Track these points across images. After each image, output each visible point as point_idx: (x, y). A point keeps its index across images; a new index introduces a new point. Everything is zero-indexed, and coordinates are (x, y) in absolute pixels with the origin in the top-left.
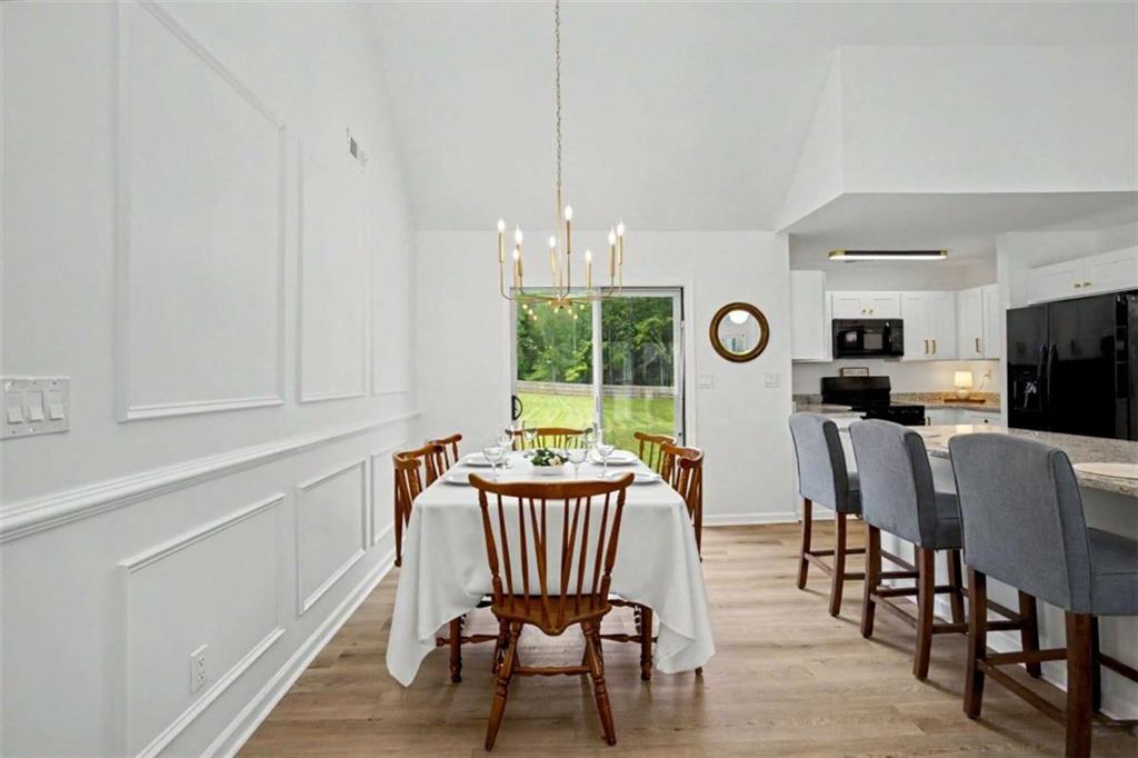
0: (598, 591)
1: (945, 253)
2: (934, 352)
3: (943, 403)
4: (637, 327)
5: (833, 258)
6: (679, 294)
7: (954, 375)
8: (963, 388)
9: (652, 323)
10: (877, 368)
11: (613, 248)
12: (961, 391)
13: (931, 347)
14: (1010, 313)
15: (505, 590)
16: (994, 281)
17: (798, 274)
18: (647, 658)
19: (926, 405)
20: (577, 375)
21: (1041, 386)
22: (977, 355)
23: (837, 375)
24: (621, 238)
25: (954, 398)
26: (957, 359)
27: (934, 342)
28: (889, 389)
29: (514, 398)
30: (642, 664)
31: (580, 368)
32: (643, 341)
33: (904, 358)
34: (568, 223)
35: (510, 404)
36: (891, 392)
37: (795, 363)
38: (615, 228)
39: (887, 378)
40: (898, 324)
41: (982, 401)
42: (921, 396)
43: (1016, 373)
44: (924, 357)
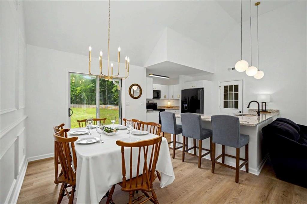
1: (169, 77)
5: (150, 76)
6: (121, 80)
7: (167, 103)
10: (154, 101)
12: (169, 106)
13: (165, 97)
14: (182, 90)
16: (179, 84)
17: (148, 78)
19: (165, 109)
21: (188, 105)
22: (173, 99)
25: (167, 107)
26: (169, 99)
27: (165, 95)
28: (157, 105)
29: (69, 109)
33: (160, 99)
35: (68, 112)
36: (157, 106)
39: (156, 103)
40: (160, 91)
41: (172, 108)
42: (164, 107)
43: (183, 103)
44: (164, 99)
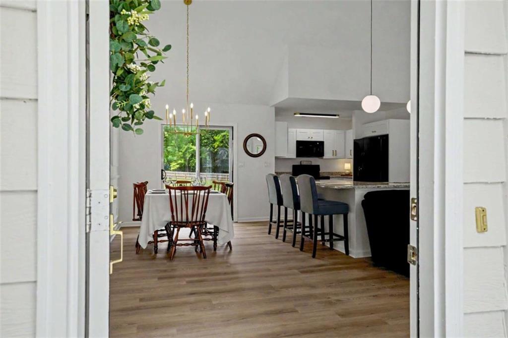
0: (202, 220)
1: (338, 115)
2: (336, 155)
3: (340, 176)
4: (216, 138)
5: (296, 115)
6: (231, 129)
7: (344, 165)
8: (348, 170)
9: (224, 136)
10: (314, 161)
11: (207, 117)
12: (347, 171)
13: (335, 153)
14: (354, 140)
15: (176, 220)
16: (351, 129)
17: (278, 123)
18: (215, 244)
20: (178, 166)
22: (351, 157)
23: (299, 164)
24: (209, 113)
25: (344, 174)
26: (345, 158)
27: (336, 151)
28: (319, 170)
29: (162, 171)
30: (214, 246)
31: (180, 162)
32: (218, 146)
33: (324, 157)
34: (192, 109)
35: (161, 173)
36: (320, 172)
37: (277, 158)
38: (207, 109)
39: (319, 165)
40: (322, 143)
42: (332, 174)
44: (332, 157)
